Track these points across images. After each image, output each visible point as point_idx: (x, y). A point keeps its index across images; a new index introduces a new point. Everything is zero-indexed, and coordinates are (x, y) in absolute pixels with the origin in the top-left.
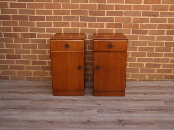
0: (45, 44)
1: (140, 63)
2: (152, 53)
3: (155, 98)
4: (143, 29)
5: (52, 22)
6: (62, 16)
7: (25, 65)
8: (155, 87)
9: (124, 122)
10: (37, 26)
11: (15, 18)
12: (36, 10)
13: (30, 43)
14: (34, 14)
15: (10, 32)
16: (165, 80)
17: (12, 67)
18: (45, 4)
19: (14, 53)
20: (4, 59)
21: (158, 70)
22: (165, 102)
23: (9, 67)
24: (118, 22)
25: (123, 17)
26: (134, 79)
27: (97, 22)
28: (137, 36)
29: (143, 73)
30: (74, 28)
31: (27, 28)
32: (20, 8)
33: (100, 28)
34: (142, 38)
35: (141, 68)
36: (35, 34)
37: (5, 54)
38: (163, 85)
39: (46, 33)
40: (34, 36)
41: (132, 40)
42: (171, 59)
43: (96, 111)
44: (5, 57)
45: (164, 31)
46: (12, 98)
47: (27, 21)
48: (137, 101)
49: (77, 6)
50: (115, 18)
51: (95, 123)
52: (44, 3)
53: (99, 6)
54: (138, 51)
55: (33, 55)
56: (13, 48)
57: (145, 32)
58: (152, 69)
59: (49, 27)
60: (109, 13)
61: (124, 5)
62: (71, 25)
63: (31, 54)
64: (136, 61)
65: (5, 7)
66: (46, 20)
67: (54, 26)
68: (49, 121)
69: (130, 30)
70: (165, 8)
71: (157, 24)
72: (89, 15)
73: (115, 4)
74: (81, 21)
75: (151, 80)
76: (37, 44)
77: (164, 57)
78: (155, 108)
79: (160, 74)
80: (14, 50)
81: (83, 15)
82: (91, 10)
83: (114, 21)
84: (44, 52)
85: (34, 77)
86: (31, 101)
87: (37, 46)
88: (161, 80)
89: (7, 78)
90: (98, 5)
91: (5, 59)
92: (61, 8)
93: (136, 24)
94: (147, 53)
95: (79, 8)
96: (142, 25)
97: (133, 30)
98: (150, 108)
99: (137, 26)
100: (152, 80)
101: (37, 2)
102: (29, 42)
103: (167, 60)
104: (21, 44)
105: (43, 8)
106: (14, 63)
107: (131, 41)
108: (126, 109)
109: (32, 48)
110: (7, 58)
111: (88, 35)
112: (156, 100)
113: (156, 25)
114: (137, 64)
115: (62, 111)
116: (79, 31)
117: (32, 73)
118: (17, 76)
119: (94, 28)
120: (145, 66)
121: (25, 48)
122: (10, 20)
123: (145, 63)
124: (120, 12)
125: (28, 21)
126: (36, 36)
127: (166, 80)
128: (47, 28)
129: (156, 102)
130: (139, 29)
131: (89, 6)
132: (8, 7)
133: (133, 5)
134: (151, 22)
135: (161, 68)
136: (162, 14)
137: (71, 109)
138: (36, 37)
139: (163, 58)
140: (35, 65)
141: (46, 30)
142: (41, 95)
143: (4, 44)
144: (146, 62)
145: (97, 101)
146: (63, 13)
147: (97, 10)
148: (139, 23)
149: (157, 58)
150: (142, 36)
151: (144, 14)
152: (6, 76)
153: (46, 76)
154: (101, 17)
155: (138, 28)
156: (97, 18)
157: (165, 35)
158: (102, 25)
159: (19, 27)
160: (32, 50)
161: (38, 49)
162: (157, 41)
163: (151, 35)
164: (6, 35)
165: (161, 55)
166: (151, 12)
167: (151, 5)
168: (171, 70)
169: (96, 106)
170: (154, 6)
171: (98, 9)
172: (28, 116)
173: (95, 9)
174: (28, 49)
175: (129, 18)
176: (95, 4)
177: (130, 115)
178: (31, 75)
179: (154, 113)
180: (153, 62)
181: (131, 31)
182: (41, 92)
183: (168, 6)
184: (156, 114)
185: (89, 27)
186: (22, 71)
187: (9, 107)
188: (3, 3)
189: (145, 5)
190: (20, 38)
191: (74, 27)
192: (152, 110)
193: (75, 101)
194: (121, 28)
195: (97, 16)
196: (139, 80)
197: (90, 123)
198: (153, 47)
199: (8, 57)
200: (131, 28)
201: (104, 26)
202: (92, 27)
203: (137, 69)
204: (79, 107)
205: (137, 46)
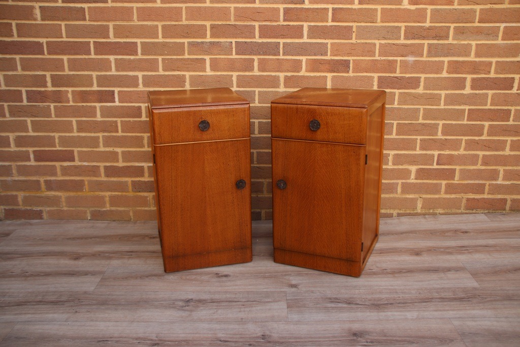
0: (139, 119)
1: (400, 167)
2: (432, 139)
3: (447, 265)
4: (408, 75)
5: (158, 59)
6: (186, 41)
7: (86, 179)
8: (443, 233)
9: (367, 337)
10: (117, 70)
11: (55, 48)
12: (114, 25)
13: (99, 118)
14: (109, 38)
15: (43, 89)
16: (467, 211)
17: (50, 186)
18: (137, 8)
19: (56, 147)
20: (28, 163)
21: (448, 186)
22: (475, 274)
23: (43, 186)
24: (339, 55)
25: (354, 41)
26: (384, 211)
27: (281, 57)
28: (391, 93)
29: (408, 196)
30: (219, 73)
31: (91, 76)
32: (69, 20)
33: (289, 74)
34: (404, 99)
35: (404, 181)
36: (113, 92)
37: (31, 150)
38: (464, 227)
39: (141, 88)
40: (110, 96)
42: (484, 156)
43: (283, 305)
44: (32, 156)
45: (465, 79)
46: (48, 270)
47: (90, 57)
48: (396, 275)
49: (225, 13)
50: (331, 44)
51: (282, 343)
52: (135, 5)
53: (287, 11)
54: (394, 136)
55: (107, 149)
56: (53, 132)
57: (415, 83)
58: (432, 184)
59: (150, 73)
60: (313, 32)
61: (355, 9)
62: (211, 66)
63: (102, 149)
64: (390, 163)
65: (29, 20)
66: (142, 54)
67: (164, 70)
68: (152, 340)
69: (373, 77)
70: (467, 16)
71: (446, 59)
72: (260, 37)
73: (330, 6)
74: (237, 54)
75: (429, 214)
76: (119, 120)
77: (465, 150)
78: (449, 295)
79: (453, 196)
80: (54, 137)
81: (242, 38)
82: (264, 23)
83: (329, 53)
84: (138, 142)
85: (111, 211)
86: (102, 279)
87: (119, 125)
88: (457, 214)
89: (39, 215)
90: (284, 8)
91: (33, 163)
92: (182, 17)
93: (389, 61)
94: (418, 141)
95: (232, 18)
96: (404, 64)
97: (379, 78)
98: (436, 295)
99: (391, 66)
100: (434, 214)
101: (115, 5)
102: (95, 116)
103: (474, 160)
104: (74, 120)
105: (132, 20)
106: (55, 174)
108: (369, 297)
109: (104, 131)
110: (36, 160)
111: (257, 93)
112: (449, 270)
113: (443, 62)
114: (392, 170)
115: (187, 307)
116: (232, 81)
117: (107, 199)
118: (65, 209)
119: (273, 74)
120: (413, 176)
121: (86, 132)
122: (43, 54)
123: (413, 168)
124: (346, 27)
125: (93, 56)
126: (114, 98)
127: (471, 211)
128: (144, 76)
129: (451, 275)
130: (398, 74)
131: (258, 11)
132: (35, 19)
133: (379, 7)
134: (430, 54)
135: (456, 181)
136: (460, 32)
137: (213, 301)
138: (114, 102)
139: (462, 152)
140: (113, 179)
141: (140, 81)
142: (131, 261)
143: (29, 120)
144: (415, 165)
145: (287, 277)
146: (187, 32)
147: (282, 23)
148: (395, 58)
149: (447, 152)
150: (404, 93)
151: (411, 33)
152: (35, 209)
153: (143, 208)
154: (292, 43)
155: (395, 73)
156: (281, 46)
157: (468, 91)
158: (297, 66)
159: (68, 75)
160: (103, 136)
161: (120, 134)
162: (446, 107)
163: (430, 90)
164: (31, 96)
165: (456, 145)
166: (430, 28)
167: (430, 7)
168: (484, 185)
169: (285, 292)
170: (437, 10)
171: (285, 20)
172: (92, 323)
173: (277, 21)
174: (93, 135)
175: (369, 43)
176: (275, 6)
177: (382, 315)
178: (104, 205)
179: (447, 309)
180: (435, 163)
181: (376, 80)
182: (130, 254)
183: (474, 11)
184: (455, 312)
185: (259, 70)
186: (80, 194)
187: (39, 298)
188: (22, 6)
189: (413, 7)
190: (71, 103)
191: (218, 71)
192: (443, 299)
193: (226, 276)
194: (348, 72)
195: (282, 41)
196: (399, 215)
197: (269, 342)
198: (435, 124)
199: (39, 157)
200: (374, 72)
201: (302, 68)
202: (269, 71)
203: (393, 183)
204: (236, 294)
205: (392, 122)
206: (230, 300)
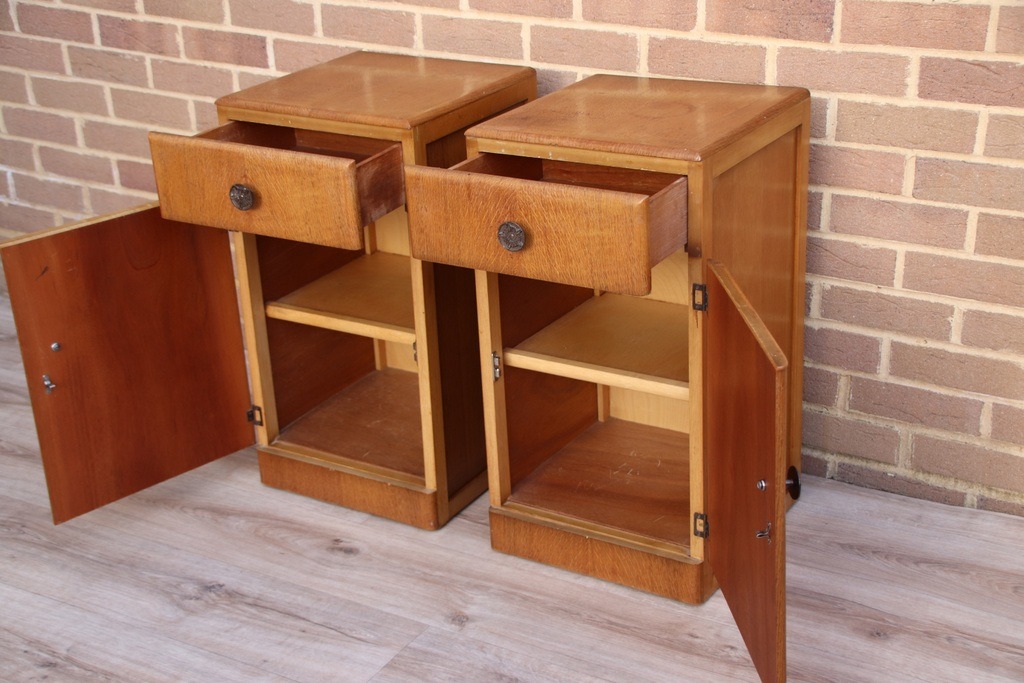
1: (990, 354)
4: (1023, 61)
15: (128, 17)
20: (109, 189)
26: (934, 481)
28: (962, 114)
29: (1015, 450)
30: (489, 17)
33: (663, 34)
34: (1005, 137)
35: (1001, 401)
36: (263, 41)
37: (114, 157)
40: (256, 51)
41: (923, 154)
54: (968, 253)
64: (955, 337)
69: (905, 61)
91: (117, 189)
93: (962, 9)
96: (1014, 23)
97: (926, 64)
99: (966, 27)
104: (190, 100)
107: (910, 154)
110: (123, 182)
114: (963, 359)
119: (621, 30)
126: (265, 57)
128: (324, 8)
130: (989, 54)
138: (266, 65)
141: (318, 20)
145: (473, 594)
148: (983, 2)
150: (1009, 119)
155: (981, 48)
158: (682, 11)
164: (109, 31)
181: (914, 70)
185: (586, 16)
190: (183, 59)
191: (487, 10)
194: (827, 39)
196: (985, 504)
199: (129, 176)
200: (908, 43)
201: (695, 17)
202: (610, 21)
203: (966, 400)
204: (320, 600)
205: (964, 207)
206: (293, 610)
